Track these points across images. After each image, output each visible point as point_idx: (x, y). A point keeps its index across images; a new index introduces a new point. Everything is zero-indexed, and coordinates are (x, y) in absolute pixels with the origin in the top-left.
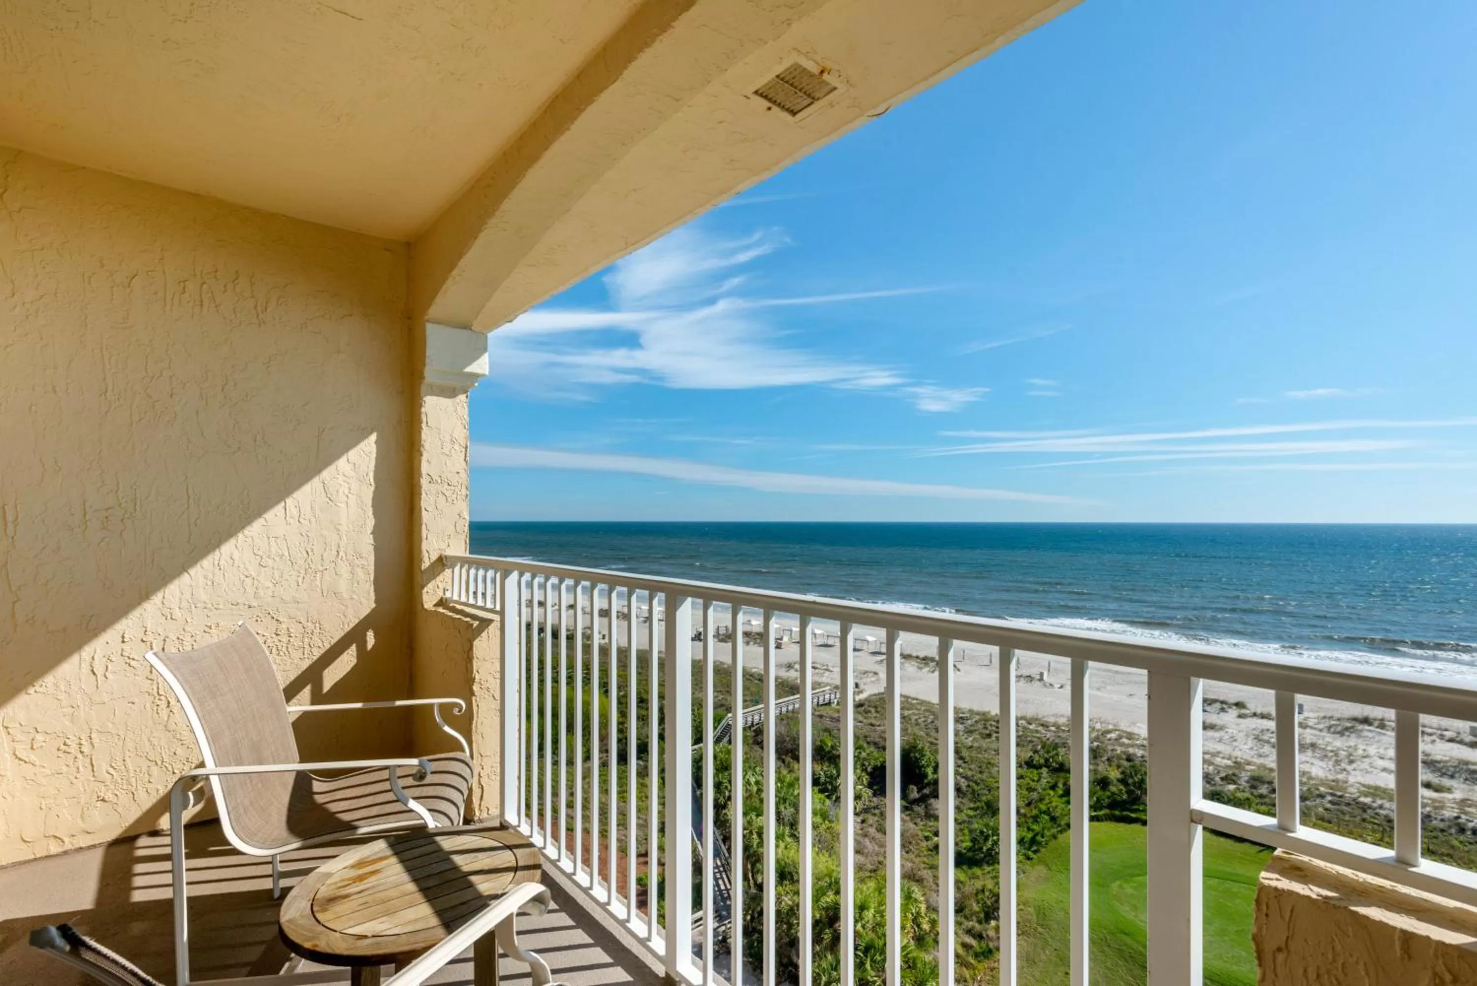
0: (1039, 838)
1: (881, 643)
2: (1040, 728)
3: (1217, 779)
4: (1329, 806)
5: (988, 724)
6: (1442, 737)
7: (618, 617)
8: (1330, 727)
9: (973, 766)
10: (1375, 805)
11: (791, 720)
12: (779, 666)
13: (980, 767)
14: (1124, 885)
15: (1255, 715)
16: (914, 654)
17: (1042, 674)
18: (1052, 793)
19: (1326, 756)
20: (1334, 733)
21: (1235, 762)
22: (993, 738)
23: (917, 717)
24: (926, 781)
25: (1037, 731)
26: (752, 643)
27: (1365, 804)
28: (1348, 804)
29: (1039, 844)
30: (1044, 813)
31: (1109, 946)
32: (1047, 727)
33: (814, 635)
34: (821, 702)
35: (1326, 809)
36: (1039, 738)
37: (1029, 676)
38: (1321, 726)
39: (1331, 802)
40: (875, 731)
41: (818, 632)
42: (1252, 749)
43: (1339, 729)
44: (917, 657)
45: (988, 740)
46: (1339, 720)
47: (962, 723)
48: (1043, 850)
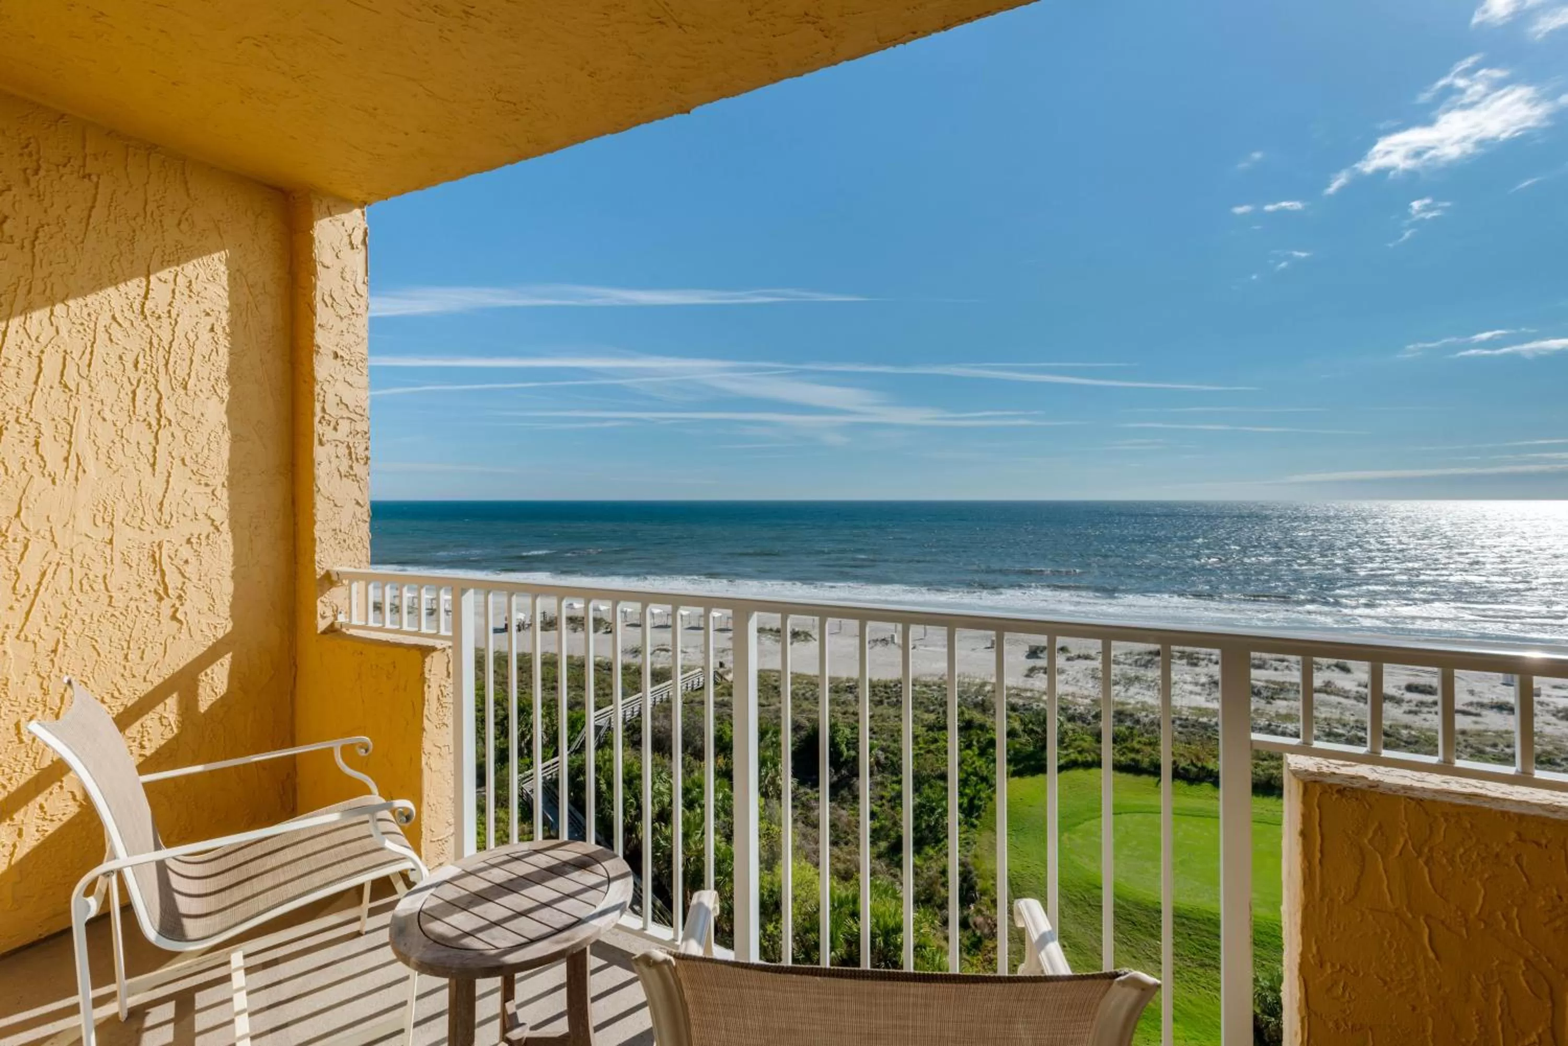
0: (976, 802)
1: (728, 618)
2: (924, 689)
3: (1090, 718)
4: (1180, 729)
5: (876, 689)
6: (1210, 660)
7: (391, 610)
8: (1136, 661)
9: (885, 736)
10: (1212, 723)
11: (664, 709)
12: (625, 652)
13: (892, 736)
14: (1073, 836)
15: (1079, 657)
16: (768, 627)
17: (893, 637)
18: (969, 752)
19: (1149, 686)
20: (1141, 666)
21: (1092, 700)
22: (886, 704)
23: (803, 691)
24: (842, 760)
25: (924, 693)
26: (580, 629)
27: (1205, 723)
28: (1193, 726)
29: (979, 807)
30: (972, 774)
31: (1090, 905)
32: (930, 686)
33: (653, 614)
34: (695, 687)
35: (1180, 733)
36: (928, 699)
37: (884, 640)
38: (1129, 661)
39: (1180, 725)
40: (768, 711)
41: (656, 611)
42: (1093, 687)
43: (1143, 662)
44: (771, 630)
45: (880, 707)
46: (1139, 654)
47: (851, 692)
48: (983, 814)
